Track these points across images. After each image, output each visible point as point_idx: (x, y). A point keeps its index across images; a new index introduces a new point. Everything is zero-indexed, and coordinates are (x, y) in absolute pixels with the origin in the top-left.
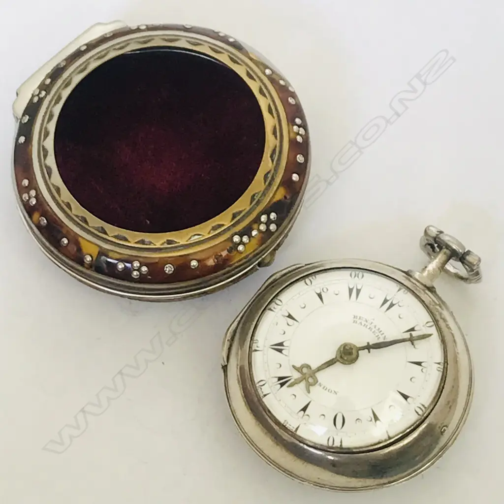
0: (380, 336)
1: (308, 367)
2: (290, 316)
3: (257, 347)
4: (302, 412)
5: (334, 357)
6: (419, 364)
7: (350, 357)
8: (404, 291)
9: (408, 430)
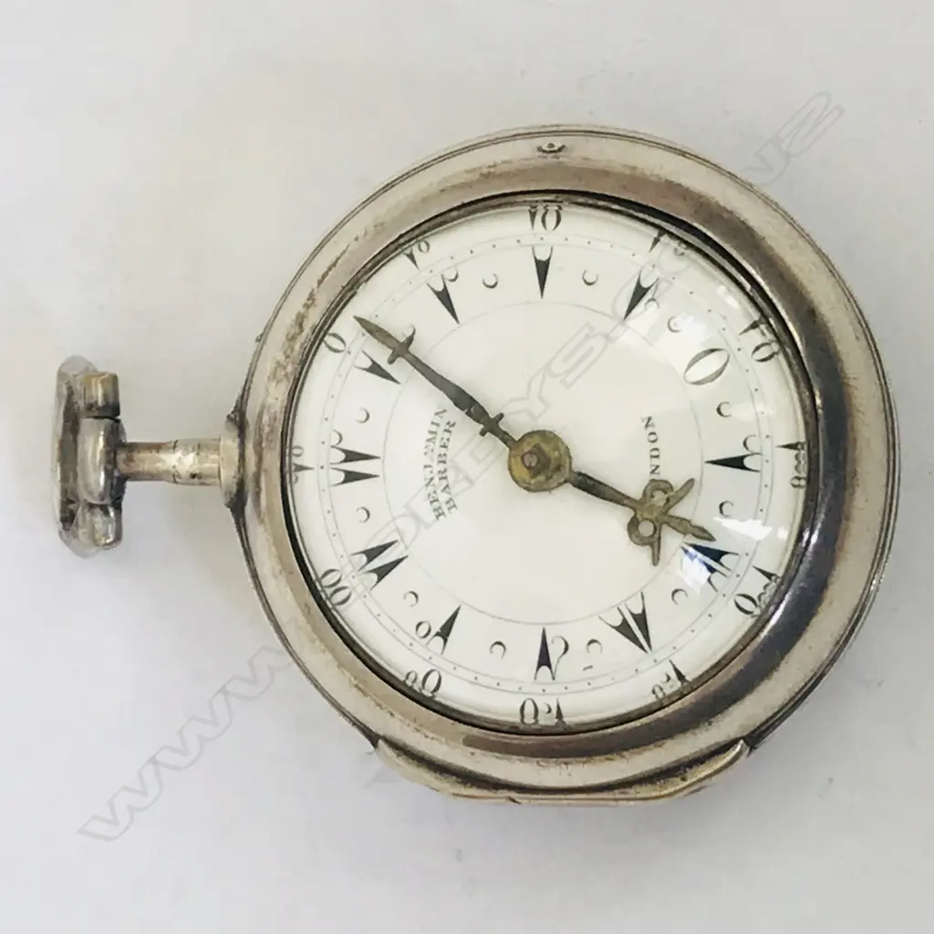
0: (444, 427)
1: (633, 526)
2: (544, 660)
3: (669, 678)
4: (747, 462)
5: (569, 487)
6: (444, 297)
7: (546, 448)
8: (298, 456)
9: (616, 207)
